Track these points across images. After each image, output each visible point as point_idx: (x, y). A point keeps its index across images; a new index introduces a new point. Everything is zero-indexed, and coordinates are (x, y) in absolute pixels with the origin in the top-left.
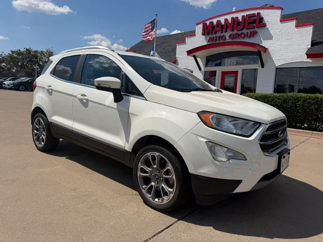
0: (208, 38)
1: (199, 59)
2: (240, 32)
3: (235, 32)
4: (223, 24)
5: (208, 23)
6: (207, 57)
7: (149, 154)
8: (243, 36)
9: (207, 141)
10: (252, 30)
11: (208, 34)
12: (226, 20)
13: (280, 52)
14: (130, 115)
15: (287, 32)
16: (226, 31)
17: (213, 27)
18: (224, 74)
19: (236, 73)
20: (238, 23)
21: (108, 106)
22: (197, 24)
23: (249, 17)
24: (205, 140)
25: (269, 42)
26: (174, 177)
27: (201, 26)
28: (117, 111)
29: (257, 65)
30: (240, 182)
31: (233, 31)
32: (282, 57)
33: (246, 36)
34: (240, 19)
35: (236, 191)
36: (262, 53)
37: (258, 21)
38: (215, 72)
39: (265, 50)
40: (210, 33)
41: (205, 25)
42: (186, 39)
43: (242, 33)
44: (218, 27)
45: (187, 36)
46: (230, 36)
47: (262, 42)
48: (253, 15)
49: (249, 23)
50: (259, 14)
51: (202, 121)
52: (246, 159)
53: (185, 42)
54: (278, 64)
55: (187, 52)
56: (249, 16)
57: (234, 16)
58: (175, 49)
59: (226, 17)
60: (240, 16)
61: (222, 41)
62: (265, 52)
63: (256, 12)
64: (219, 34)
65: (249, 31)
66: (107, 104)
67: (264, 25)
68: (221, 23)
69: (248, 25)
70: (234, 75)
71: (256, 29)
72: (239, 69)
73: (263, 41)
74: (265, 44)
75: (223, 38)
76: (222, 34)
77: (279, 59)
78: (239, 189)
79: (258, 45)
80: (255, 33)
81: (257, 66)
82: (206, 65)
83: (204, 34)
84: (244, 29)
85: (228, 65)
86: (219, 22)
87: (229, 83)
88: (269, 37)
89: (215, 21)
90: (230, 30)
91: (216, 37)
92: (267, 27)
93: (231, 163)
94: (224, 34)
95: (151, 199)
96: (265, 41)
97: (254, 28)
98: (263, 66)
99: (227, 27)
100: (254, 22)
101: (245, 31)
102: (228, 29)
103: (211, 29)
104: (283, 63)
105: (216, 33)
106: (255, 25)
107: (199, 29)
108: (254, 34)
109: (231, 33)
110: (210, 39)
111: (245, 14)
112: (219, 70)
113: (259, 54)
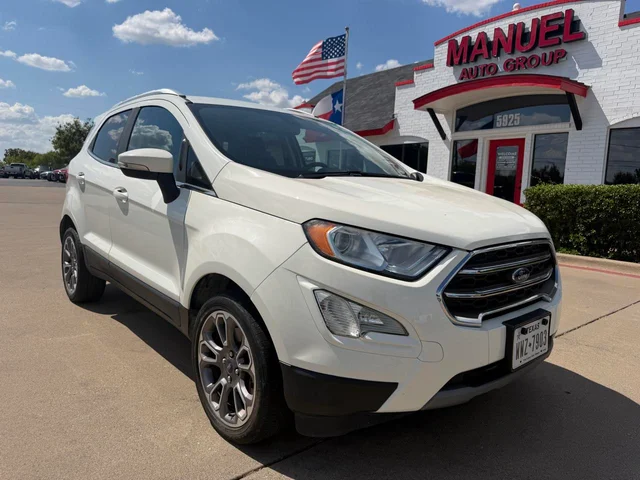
0: (460, 70)
1: (440, 117)
2: (528, 56)
3: (518, 55)
4: (492, 39)
5: (459, 39)
6: (457, 111)
7: (214, 314)
8: (534, 62)
9: (315, 287)
10: (553, 49)
11: (460, 63)
12: (498, 31)
13: (620, 92)
14: (187, 229)
15: (635, 48)
16: (498, 55)
17: (471, 48)
18: (495, 145)
19: (520, 142)
20: (525, 36)
21: (155, 212)
22: (438, 44)
23: (548, 22)
24: (311, 286)
25: (595, 72)
26: (253, 369)
27: (445, 46)
28: (167, 220)
29: (567, 125)
30: (392, 387)
31: (513, 52)
32: (626, 105)
33: (542, 61)
34: (529, 25)
35: (383, 409)
36: (578, 98)
37: (567, 29)
38: (475, 142)
39: (585, 90)
40: (465, 60)
41: (452, 44)
42: (415, 75)
43: (532, 58)
44: (480, 47)
45: (416, 70)
46: (506, 64)
47: (577, 74)
48: (558, 17)
49: (548, 35)
50: (570, 12)
51: (310, 241)
52: (407, 334)
53: (413, 82)
54: (614, 119)
55: (414, 101)
56: (548, 20)
57: (515, 20)
58: (393, 98)
59: (497, 25)
60: (527, 20)
61: (490, 76)
62: (584, 95)
63: (562, 9)
64: (483, 62)
65: (548, 51)
66: (153, 208)
67: (582, 37)
68: (487, 39)
69: (546, 38)
70: (517, 147)
71: (564, 47)
72: (527, 133)
73: (581, 72)
74: (584, 77)
75: (492, 70)
76: (488, 62)
77: (616, 110)
78: (392, 405)
79: (568, 79)
80: (563, 54)
81: (568, 127)
82: (457, 129)
83: (450, 63)
84: (538, 49)
85: (502, 127)
86: (483, 36)
87: (506, 165)
88: (595, 62)
89: (474, 35)
90: (507, 51)
91: (477, 68)
92: (589, 40)
93: (367, 341)
94: (493, 61)
95: (218, 414)
96: (585, 70)
97: (560, 43)
98: (579, 126)
99: (500, 46)
100: (560, 30)
101: (539, 52)
102: (502, 50)
103: (466, 51)
104: (626, 118)
105: (475, 60)
106: (561, 37)
107: (441, 53)
108: (558, 57)
109: (509, 57)
110: (463, 73)
111: (539, 14)
112: (484, 137)
113: (571, 101)
